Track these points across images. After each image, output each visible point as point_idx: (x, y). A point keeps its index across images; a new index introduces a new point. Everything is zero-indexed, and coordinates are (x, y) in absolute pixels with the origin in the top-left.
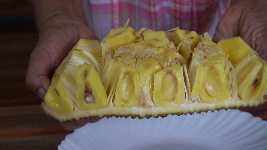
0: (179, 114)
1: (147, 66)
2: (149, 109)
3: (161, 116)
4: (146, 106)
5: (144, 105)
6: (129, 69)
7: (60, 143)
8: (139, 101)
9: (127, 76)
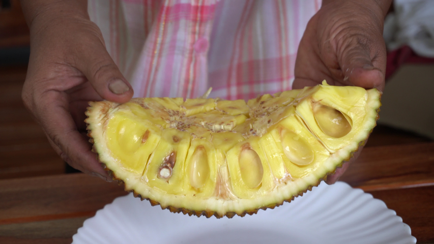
0: (272, 207)
1: (226, 140)
2: (230, 202)
3: (248, 213)
4: (227, 197)
5: (223, 196)
6: (202, 143)
7: (76, 232)
8: (217, 189)
9: (199, 152)
